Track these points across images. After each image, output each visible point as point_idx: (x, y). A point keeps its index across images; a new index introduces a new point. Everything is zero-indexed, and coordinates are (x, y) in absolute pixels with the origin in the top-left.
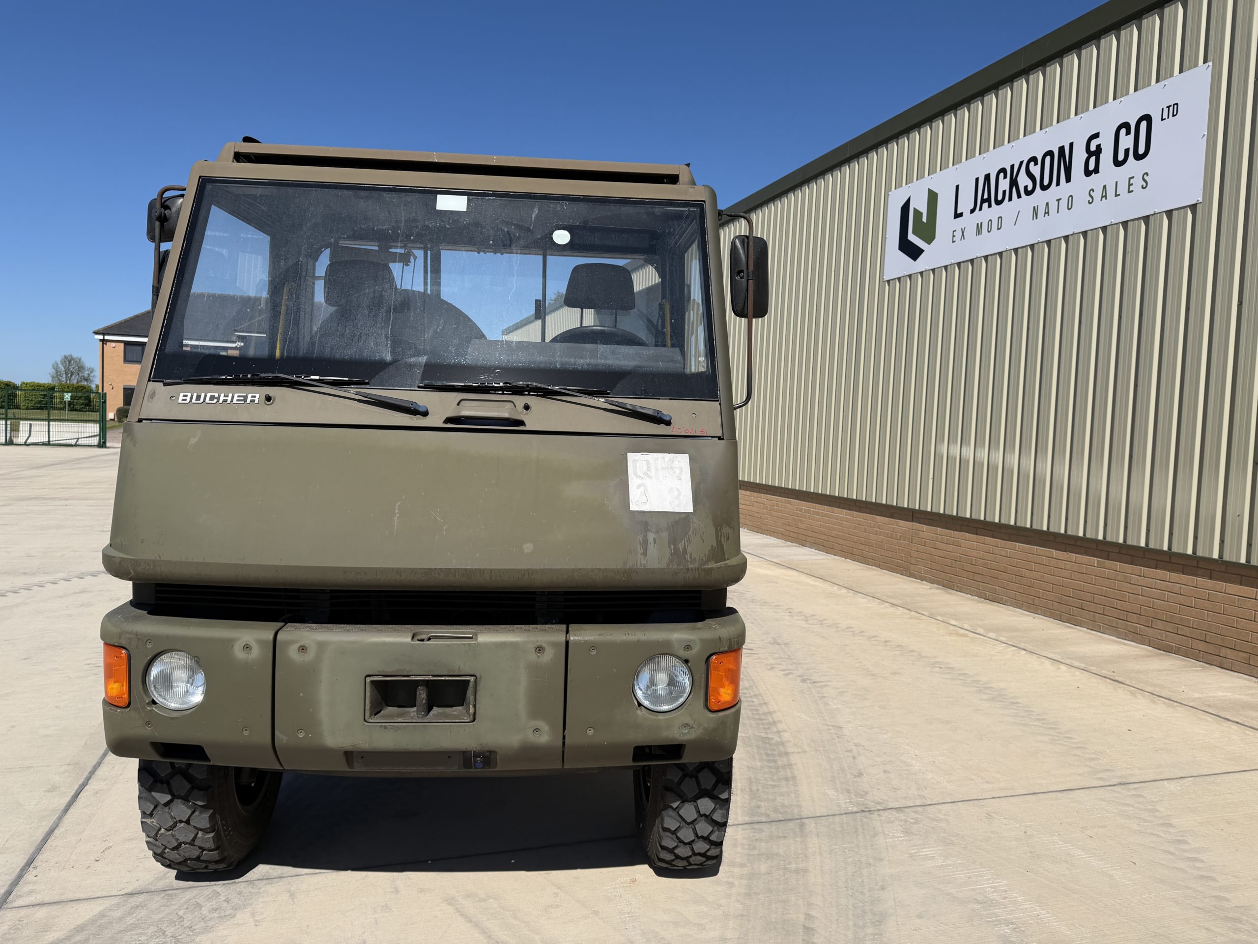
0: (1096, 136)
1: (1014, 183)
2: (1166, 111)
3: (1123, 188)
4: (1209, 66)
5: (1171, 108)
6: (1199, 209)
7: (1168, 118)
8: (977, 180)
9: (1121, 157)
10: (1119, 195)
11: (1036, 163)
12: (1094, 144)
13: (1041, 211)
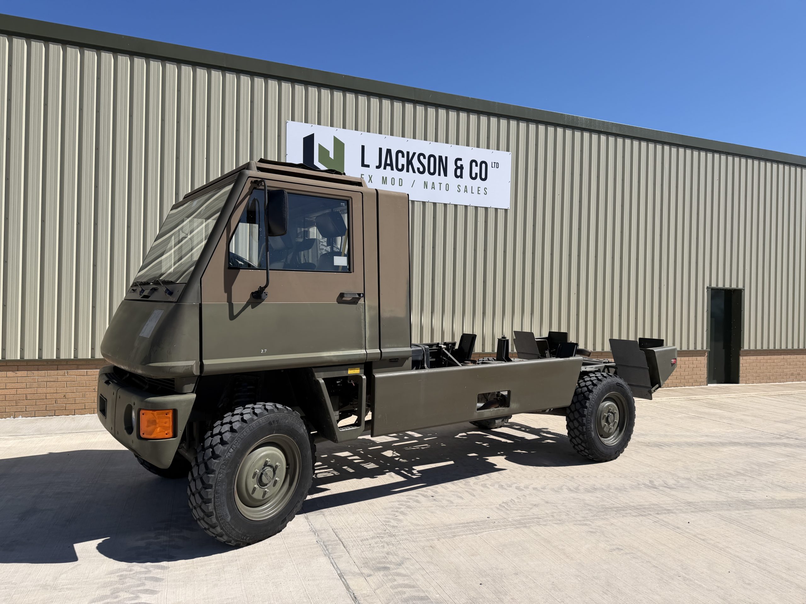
0: (460, 159)
1: (409, 162)
2: (493, 164)
3: (475, 190)
4: (511, 154)
5: (496, 164)
6: (509, 211)
7: (495, 167)
8: (380, 149)
9: (474, 176)
10: (473, 193)
11: (425, 158)
12: (459, 163)
13: (430, 185)
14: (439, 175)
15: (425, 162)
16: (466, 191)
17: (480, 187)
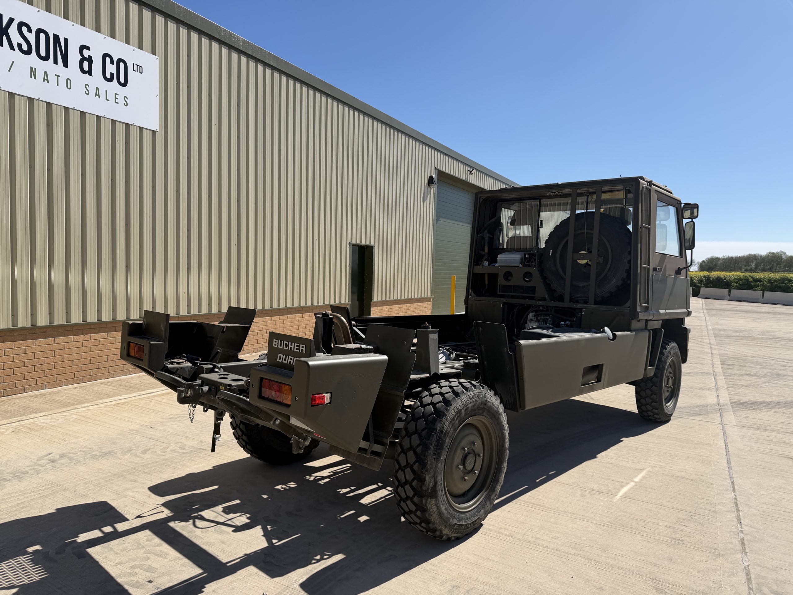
0: (88, 48)
2: (135, 66)
3: (111, 97)
4: (157, 58)
5: (139, 67)
6: (157, 134)
7: (137, 72)
9: (108, 76)
10: (109, 100)
11: (30, 30)
12: (86, 53)
13: (40, 75)
14: (56, 62)
15: (32, 38)
16: (97, 95)
17: (118, 94)
